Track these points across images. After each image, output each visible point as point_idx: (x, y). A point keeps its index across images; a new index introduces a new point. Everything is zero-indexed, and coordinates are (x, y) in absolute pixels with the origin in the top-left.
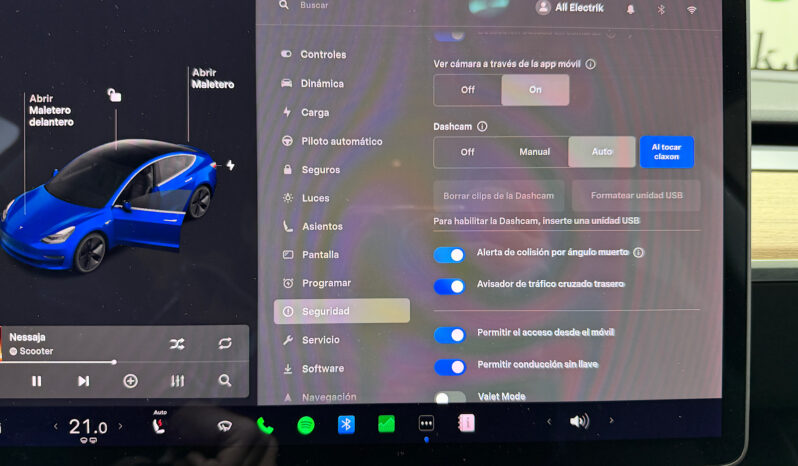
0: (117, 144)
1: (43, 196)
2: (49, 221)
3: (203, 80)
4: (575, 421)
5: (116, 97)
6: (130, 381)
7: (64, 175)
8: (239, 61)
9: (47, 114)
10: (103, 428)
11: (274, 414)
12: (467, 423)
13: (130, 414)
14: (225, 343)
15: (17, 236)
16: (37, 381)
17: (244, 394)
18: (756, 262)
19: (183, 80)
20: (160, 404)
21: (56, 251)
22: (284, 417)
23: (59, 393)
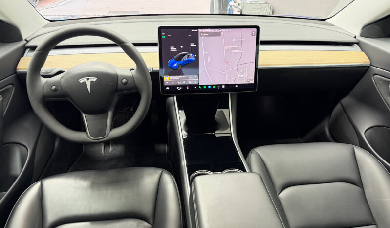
0: (182, 53)
1: (173, 60)
2: (174, 63)
3: (192, 45)
4: (236, 86)
5: (182, 47)
6: (184, 82)
7: (175, 57)
8: (197, 42)
9: (173, 49)
10: (181, 88)
11: (201, 86)
12: (223, 86)
13: (184, 86)
14: (195, 77)
15: (170, 65)
16: (173, 82)
17: (197, 83)
18: (259, 66)
19: (190, 45)
20: (188, 85)
21: (175, 67)
22: (202, 86)
23: (175, 84)
